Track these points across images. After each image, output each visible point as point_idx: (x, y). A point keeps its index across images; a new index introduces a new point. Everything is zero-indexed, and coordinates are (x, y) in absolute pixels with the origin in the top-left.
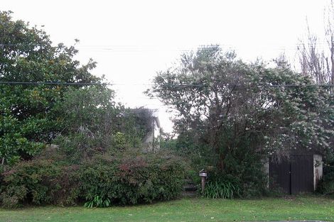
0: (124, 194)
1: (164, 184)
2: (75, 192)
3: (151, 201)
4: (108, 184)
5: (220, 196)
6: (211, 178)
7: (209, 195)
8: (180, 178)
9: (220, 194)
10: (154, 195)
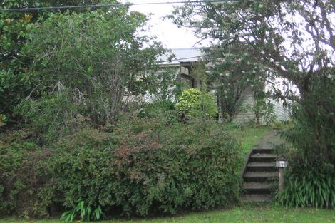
0: (126, 198)
1: (197, 181)
2: (47, 194)
3: (172, 211)
4: (97, 181)
5: (309, 204)
6: (297, 170)
7: (290, 202)
8: (224, 171)
9: (309, 200)
10: (179, 200)
